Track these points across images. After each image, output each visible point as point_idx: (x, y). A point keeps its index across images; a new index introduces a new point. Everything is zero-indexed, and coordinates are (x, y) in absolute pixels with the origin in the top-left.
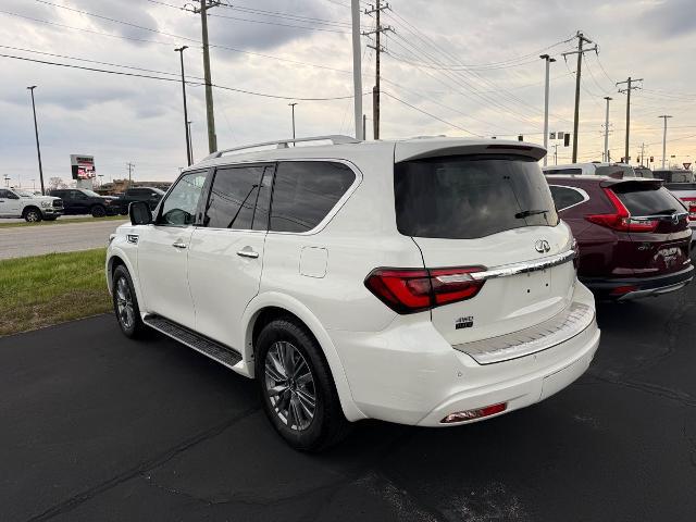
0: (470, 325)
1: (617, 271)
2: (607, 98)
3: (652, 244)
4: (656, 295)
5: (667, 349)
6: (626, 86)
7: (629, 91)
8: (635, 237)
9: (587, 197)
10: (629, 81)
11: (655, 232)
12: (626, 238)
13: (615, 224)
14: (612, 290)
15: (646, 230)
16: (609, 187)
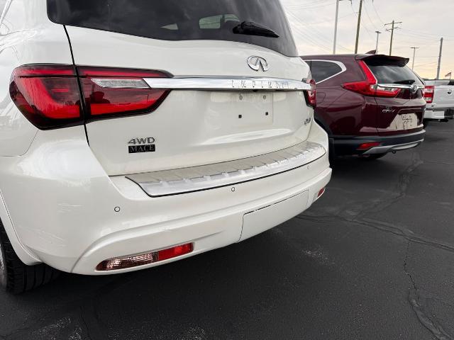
0: (151, 148)
1: (364, 129)
2: (378, 32)
3: (394, 108)
4: (394, 152)
5: (399, 194)
6: (391, 26)
7: (392, 30)
8: (380, 102)
9: (344, 69)
10: (393, 23)
11: (397, 97)
12: (373, 102)
13: (364, 90)
14: (360, 146)
15: (391, 96)
16: (361, 60)
